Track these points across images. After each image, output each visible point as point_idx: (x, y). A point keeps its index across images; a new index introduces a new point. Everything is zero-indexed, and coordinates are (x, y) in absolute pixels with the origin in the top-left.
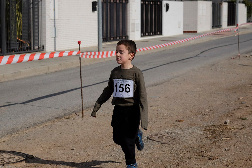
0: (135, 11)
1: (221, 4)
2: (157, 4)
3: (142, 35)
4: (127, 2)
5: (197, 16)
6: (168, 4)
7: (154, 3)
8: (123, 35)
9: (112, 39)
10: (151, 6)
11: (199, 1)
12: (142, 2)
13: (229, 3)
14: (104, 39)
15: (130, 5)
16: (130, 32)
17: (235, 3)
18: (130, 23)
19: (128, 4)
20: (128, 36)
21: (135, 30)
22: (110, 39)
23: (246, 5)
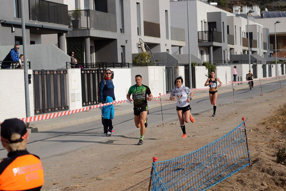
0: (75, 81)
1: (177, 68)
2: (101, 73)
3: (84, 104)
4: (65, 72)
5: (148, 82)
6: (113, 72)
7: (96, 72)
8: (62, 106)
9: (50, 110)
10: (94, 75)
11: (149, 67)
12: (83, 72)
13: (186, 66)
14: (41, 111)
15: (69, 76)
16: (70, 102)
17: (194, 66)
18: (70, 94)
19: (67, 74)
20: (68, 106)
21: (76, 100)
22: (48, 111)
23: (207, 67)
